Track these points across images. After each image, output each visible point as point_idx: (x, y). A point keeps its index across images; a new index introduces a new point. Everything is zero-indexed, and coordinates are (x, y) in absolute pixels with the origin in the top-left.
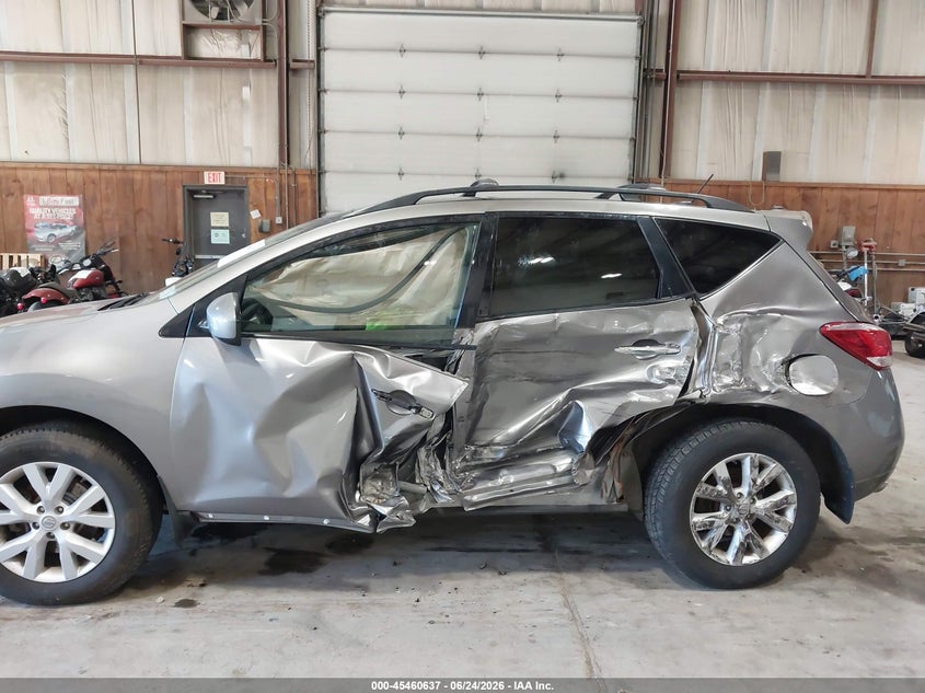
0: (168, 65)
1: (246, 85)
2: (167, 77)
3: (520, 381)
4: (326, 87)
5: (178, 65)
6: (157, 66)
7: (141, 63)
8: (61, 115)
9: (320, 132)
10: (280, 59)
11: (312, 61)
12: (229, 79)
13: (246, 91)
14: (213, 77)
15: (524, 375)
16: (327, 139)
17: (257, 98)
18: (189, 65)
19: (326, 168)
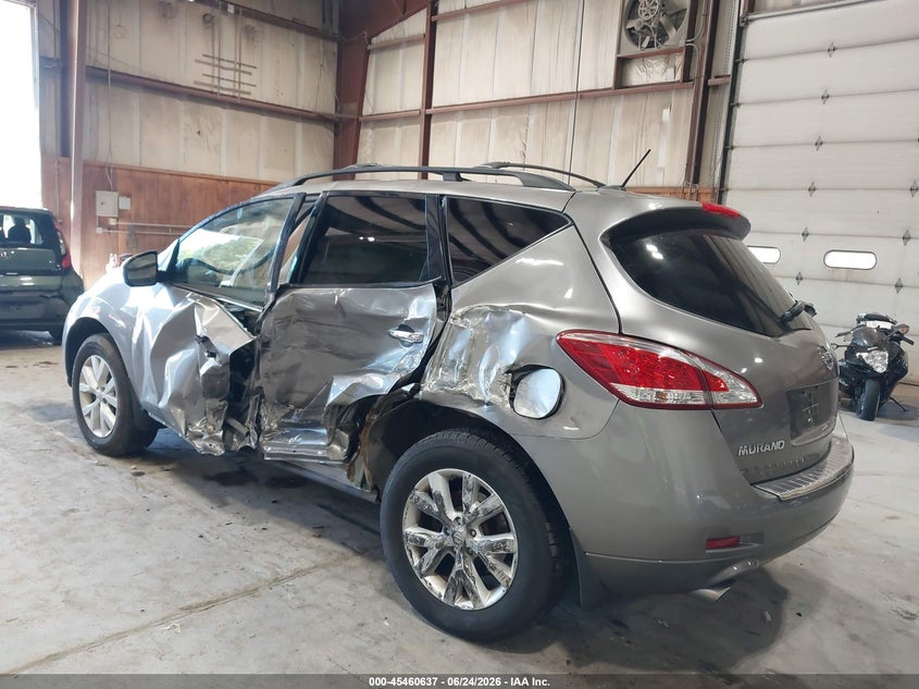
0: (604, 96)
1: (666, 107)
2: (602, 107)
3: (323, 351)
4: (740, 101)
5: (609, 96)
6: (596, 98)
7: (581, 97)
8: (522, 149)
9: (727, 148)
10: (699, 78)
11: (729, 76)
12: (653, 102)
13: (666, 112)
14: (639, 103)
15: (327, 346)
16: (734, 155)
17: (676, 119)
18: (620, 94)
19: (729, 186)
